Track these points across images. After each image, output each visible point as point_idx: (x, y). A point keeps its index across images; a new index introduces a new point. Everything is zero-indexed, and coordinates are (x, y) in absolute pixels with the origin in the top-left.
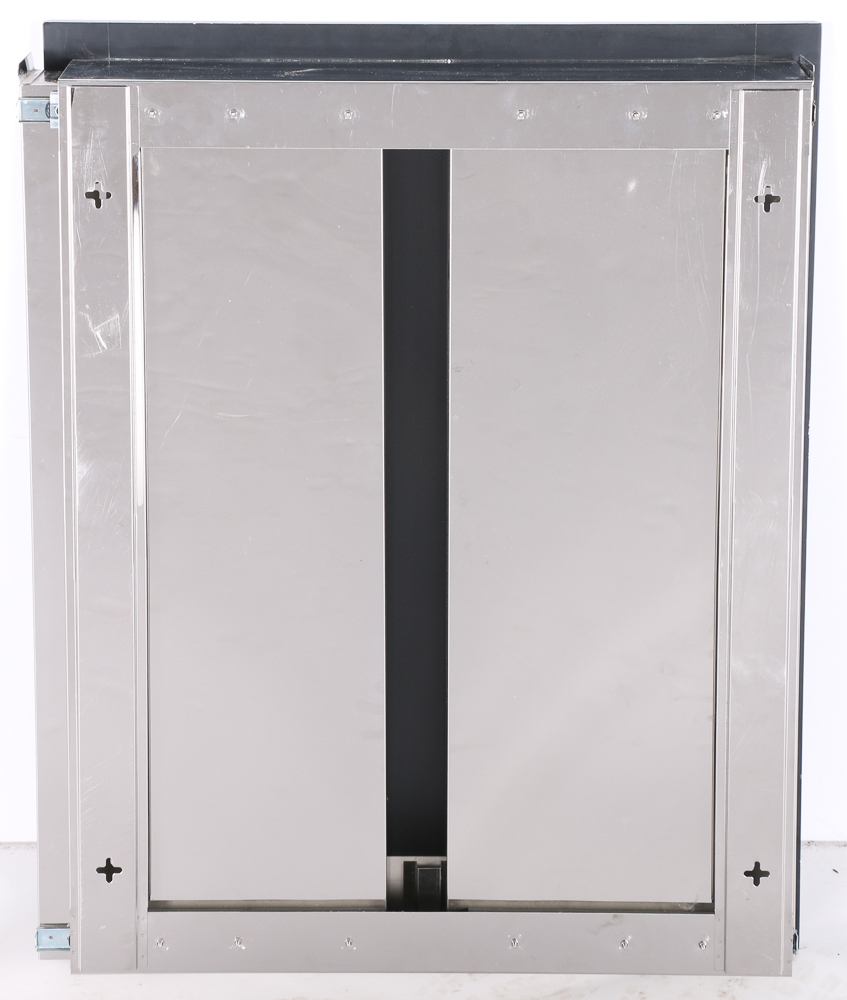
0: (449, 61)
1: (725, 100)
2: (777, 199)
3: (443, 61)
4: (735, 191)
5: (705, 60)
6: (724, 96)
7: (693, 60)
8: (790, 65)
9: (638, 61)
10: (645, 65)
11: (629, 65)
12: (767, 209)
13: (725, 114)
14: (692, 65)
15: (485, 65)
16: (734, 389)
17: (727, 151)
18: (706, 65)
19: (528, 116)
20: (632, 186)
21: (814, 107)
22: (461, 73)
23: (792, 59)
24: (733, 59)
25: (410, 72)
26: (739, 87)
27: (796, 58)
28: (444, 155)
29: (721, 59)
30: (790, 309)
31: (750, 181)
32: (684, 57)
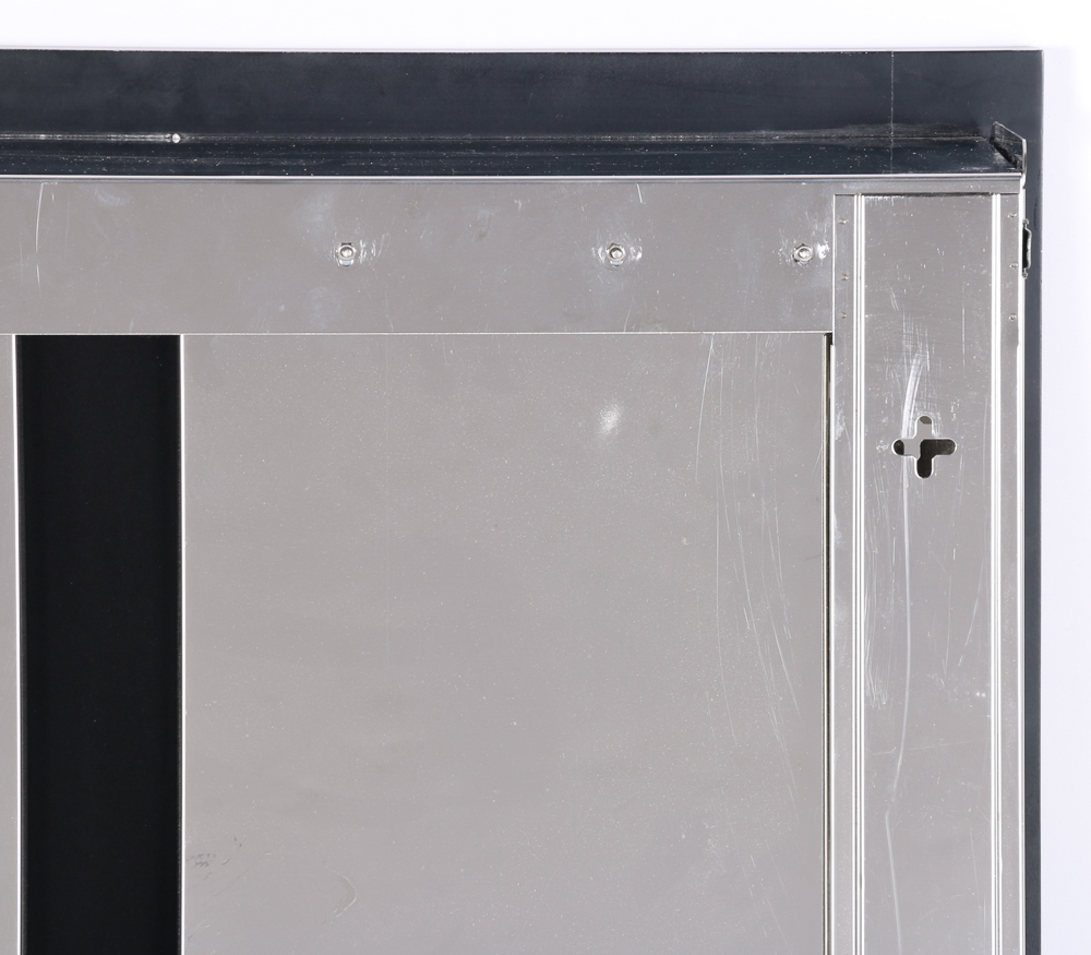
0: (176, 138)
1: (821, 220)
2: (944, 447)
3: (162, 138)
4: (849, 428)
5: (778, 136)
6: (820, 209)
7: (749, 136)
8: (973, 144)
9: (620, 138)
10: (635, 146)
11: (600, 146)
12: (924, 469)
13: (821, 250)
14: (746, 146)
15: (263, 147)
16: (860, 894)
17: (829, 336)
18: (779, 147)
19: (362, 257)
20: (610, 420)
21: (1026, 235)
22: (203, 161)
23: (977, 133)
24: (841, 132)
25: (80, 158)
26: (853, 187)
27: (986, 131)
28: (166, 347)
29: (812, 133)
30: (984, 706)
31: (883, 407)
32: (727, 129)
